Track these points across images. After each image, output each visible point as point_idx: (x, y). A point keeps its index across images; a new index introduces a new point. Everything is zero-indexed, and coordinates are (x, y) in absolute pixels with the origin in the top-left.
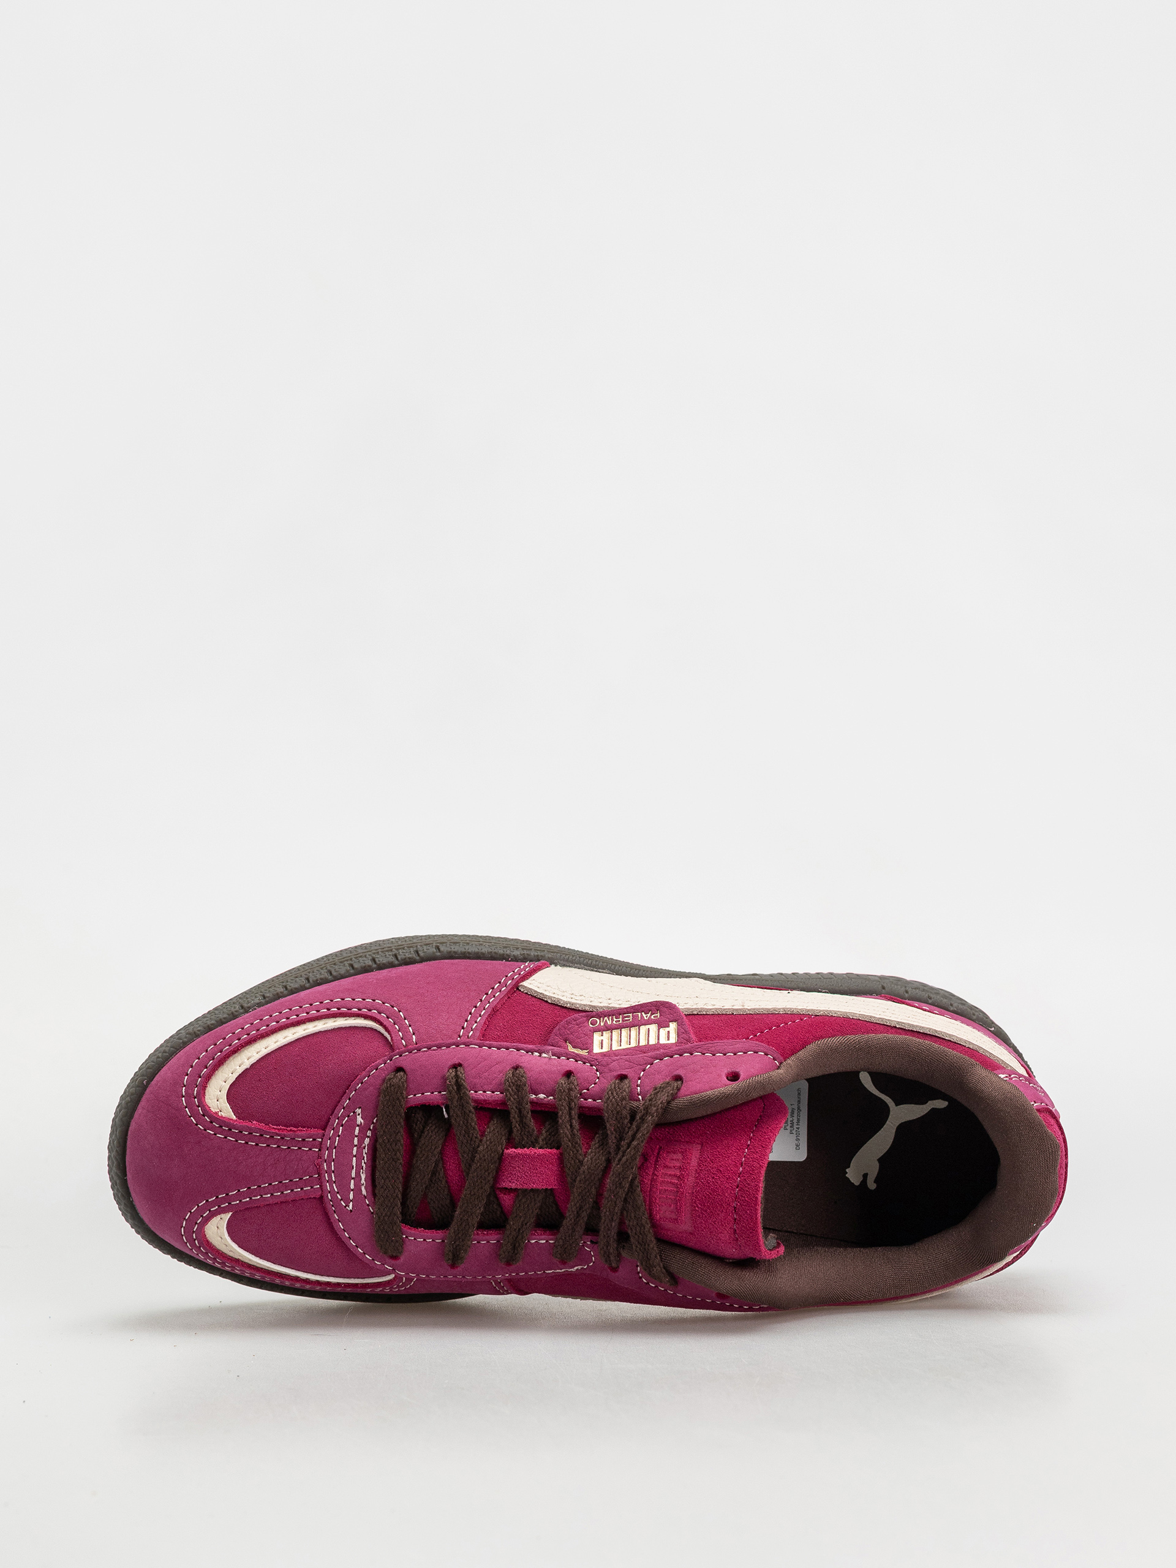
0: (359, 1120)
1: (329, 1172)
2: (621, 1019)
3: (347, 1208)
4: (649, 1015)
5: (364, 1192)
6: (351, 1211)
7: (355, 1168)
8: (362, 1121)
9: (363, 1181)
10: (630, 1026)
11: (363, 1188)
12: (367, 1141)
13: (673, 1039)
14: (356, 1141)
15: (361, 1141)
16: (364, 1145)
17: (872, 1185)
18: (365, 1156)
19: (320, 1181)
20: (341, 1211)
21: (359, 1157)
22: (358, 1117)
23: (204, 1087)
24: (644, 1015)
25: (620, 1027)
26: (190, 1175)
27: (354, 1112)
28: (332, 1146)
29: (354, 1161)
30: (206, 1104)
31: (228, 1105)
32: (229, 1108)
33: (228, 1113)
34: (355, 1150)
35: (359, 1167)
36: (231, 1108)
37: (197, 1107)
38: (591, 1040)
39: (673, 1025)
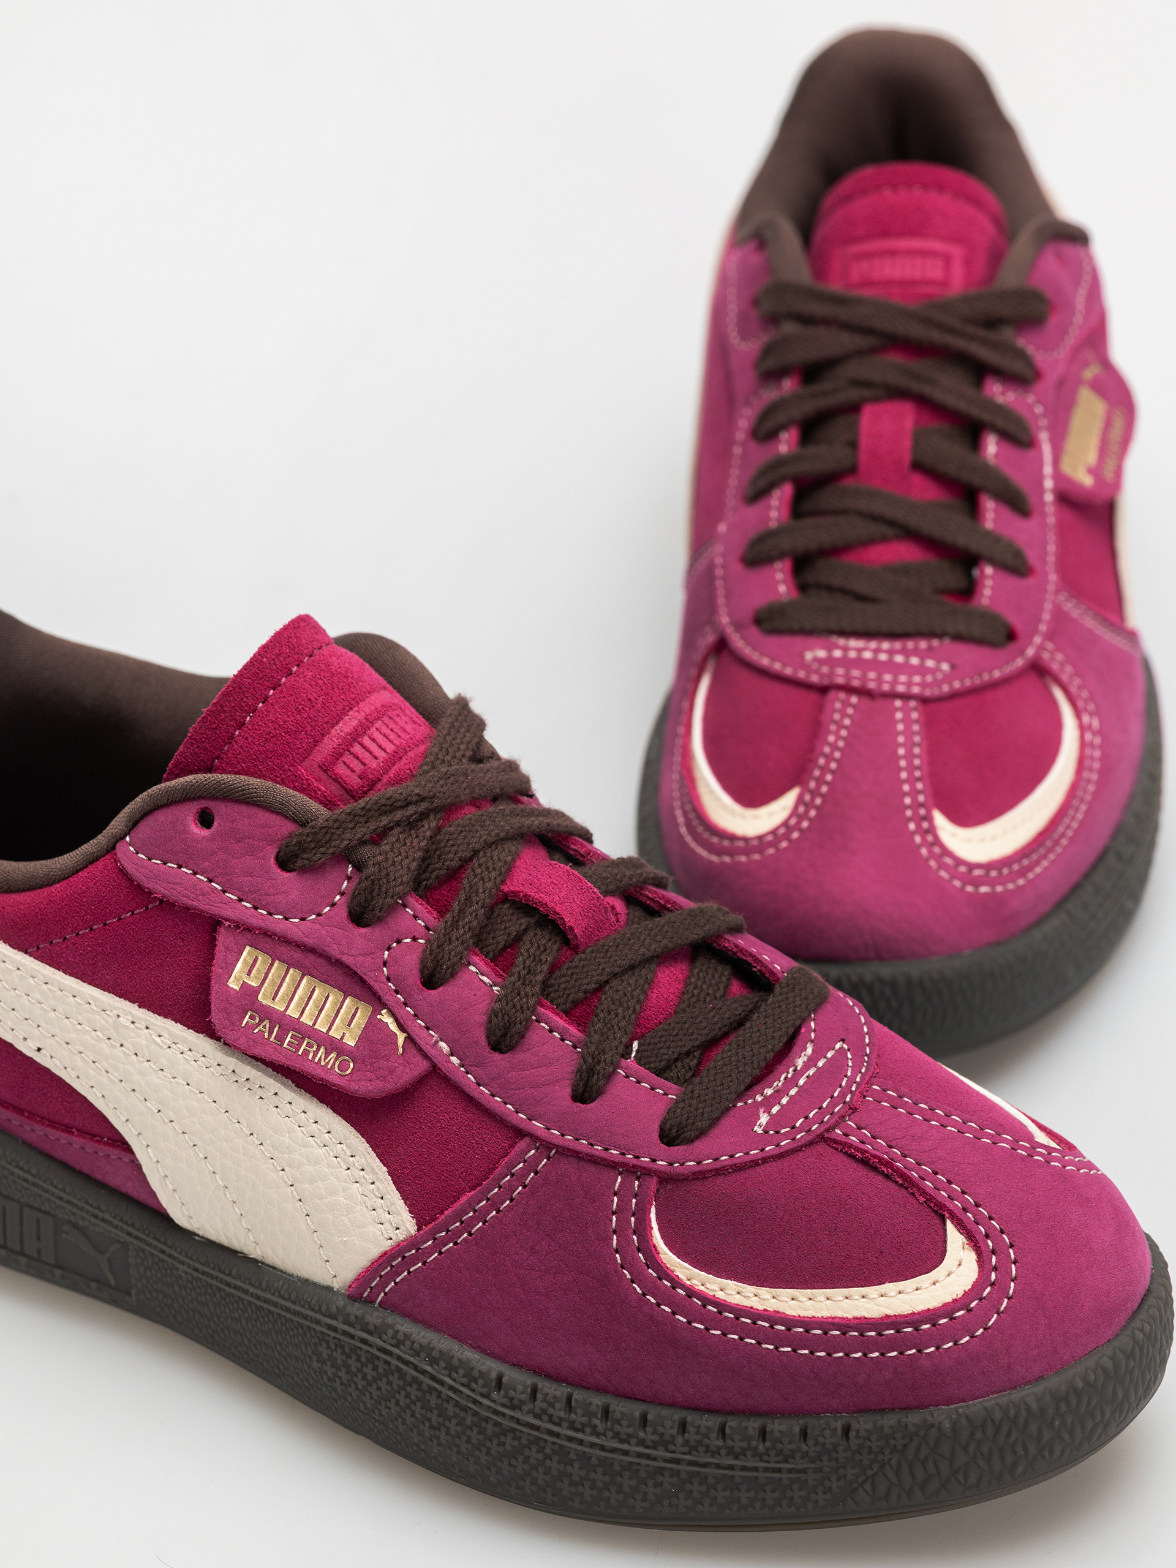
0: (764, 1119)
1: (847, 1090)
2: (303, 1047)
3: (845, 1046)
4: (260, 1028)
5: (809, 1050)
6: (843, 1040)
7: (805, 1077)
8: (761, 1114)
9: (803, 1058)
10: (296, 1025)
11: (808, 1052)
12: (768, 1091)
13: (247, 953)
14: (784, 1101)
15: (778, 1095)
16: (776, 1090)
18: (782, 1079)
19: (866, 1092)
20: (856, 1050)
21: (791, 1083)
22: (765, 1123)
23: (968, 1295)
24: (266, 1032)
25: (310, 1032)
27: (766, 1132)
28: (823, 1112)
29: (801, 1082)
30: (980, 1266)
31: (948, 1248)
32: (949, 1243)
33: (954, 1237)
34: (793, 1092)
35: (798, 1074)
36: (945, 1242)
37: (995, 1269)
38: (363, 1038)
39: (233, 984)
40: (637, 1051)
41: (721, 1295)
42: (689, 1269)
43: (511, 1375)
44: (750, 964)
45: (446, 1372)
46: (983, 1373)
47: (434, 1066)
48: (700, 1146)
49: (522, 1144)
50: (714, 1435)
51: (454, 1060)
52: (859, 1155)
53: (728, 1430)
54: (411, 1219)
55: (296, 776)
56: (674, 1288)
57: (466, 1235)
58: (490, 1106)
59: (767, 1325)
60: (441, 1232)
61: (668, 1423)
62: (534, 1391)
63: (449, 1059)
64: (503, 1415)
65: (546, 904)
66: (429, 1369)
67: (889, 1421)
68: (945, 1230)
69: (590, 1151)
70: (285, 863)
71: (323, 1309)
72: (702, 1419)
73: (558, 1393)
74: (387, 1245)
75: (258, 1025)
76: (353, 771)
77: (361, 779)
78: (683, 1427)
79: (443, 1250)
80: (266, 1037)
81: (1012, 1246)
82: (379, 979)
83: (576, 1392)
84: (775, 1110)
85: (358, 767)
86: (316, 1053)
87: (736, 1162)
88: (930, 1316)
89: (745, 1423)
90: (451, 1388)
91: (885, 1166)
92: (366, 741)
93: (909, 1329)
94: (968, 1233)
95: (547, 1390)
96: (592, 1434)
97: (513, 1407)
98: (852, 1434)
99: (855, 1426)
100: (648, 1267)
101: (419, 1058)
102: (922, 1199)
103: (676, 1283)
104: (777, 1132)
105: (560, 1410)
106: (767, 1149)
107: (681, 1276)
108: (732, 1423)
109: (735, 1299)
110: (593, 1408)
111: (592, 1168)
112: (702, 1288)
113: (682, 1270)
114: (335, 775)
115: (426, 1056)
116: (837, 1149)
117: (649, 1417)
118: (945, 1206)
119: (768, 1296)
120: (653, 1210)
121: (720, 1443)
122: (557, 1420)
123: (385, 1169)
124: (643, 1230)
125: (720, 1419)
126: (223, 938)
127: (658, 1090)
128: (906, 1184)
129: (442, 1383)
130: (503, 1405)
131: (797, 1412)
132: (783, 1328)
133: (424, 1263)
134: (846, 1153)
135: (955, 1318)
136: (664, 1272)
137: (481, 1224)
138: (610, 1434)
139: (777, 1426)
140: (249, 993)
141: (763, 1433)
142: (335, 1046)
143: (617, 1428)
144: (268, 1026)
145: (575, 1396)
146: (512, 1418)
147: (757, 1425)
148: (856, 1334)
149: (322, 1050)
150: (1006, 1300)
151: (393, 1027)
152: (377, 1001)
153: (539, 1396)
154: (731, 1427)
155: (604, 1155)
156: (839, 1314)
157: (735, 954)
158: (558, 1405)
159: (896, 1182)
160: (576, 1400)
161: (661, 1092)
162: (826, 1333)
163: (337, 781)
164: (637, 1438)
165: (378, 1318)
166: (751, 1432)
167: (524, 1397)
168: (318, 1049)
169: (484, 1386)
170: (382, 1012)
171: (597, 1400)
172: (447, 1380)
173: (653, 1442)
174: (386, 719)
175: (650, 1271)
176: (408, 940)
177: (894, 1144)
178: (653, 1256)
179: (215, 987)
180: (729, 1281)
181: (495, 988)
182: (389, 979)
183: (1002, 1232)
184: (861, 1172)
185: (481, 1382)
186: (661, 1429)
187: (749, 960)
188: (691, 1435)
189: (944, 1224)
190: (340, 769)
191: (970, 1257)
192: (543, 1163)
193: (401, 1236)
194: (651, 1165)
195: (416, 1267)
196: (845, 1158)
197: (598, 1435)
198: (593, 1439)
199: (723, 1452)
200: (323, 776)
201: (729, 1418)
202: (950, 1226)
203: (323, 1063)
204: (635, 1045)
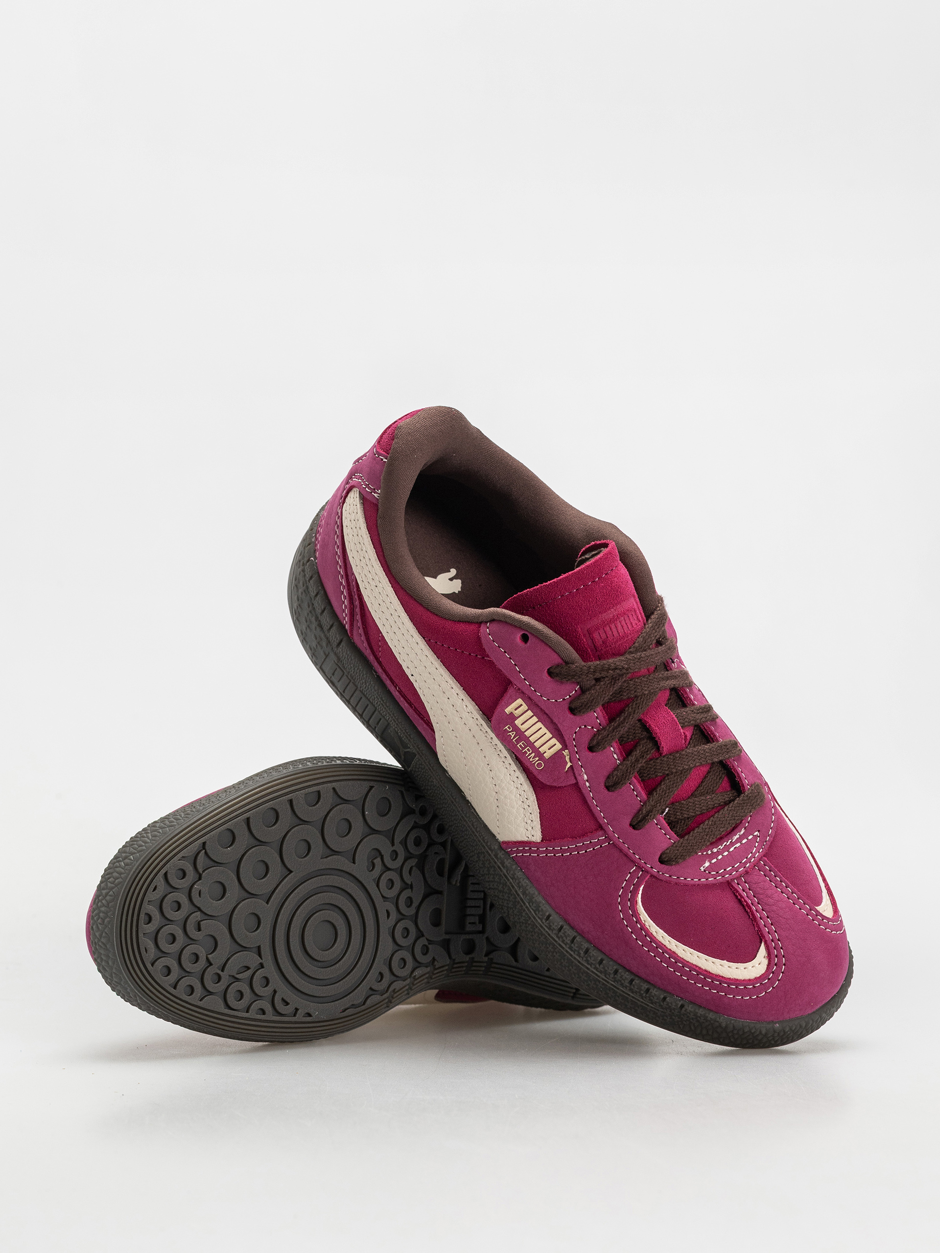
0: (707, 864)
1: (749, 861)
2: (526, 750)
3: (759, 834)
4: (511, 734)
5: (743, 831)
6: (759, 831)
7: (735, 847)
8: (707, 862)
9: (737, 836)
10: (527, 739)
11: (742, 832)
12: (715, 850)
13: (519, 701)
14: (720, 857)
15: (718, 853)
16: (719, 850)
17: (453, 572)
18: (724, 845)
19: (757, 864)
20: (763, 836)
21: (727, 848)
22: (706, 866)
23: (757, 979)
24: (513, 736)
25: (531, 745)
26: (814, 946)
27: (705, 871)
28: (734, 869)
29: (732, 849)
30: (767, 969)
31: (758, 955)
32: (759, 953)
33: (762, 951)
34: (726, 853)
35: (732, 844)
36: (758, 951)
37: (773, 973)
38: (553, 757)
39: (508, 710)
40: (667, 813)
41: (654, 934)
42: (646, 918)
43: (555, 917)
44: (736, 777)
45: (528, 901)
46: (748, 1012)
47: (577, 783)
48: (674, 868)
49: (601, 833)
50: (627, 981)
51: (587, 784)
52: (739, 897)
53: (634, 983)
54: (540, 835)
55: (575, 630)
56: (637, 922)
57: (561, 854)
58: (594, 810)
59: (668, 956)
60: (551, 848)
61: (610, 968)
62: (562, 927)
63: (585, 783)
64: (544, 929)
65: (657, 733)
66: (522, 896)
67: (701, 1012)
68: (760, 946)
69: (627, 851)
70: (550, 673)
71: (489, 844)
72: (625, 973)
73: (570, 934)
74: (526, 839)
75: (510, 732)
76: (601, 638)
77: (603, 643)
78: (616, 972)
79: (548, 855)
80: (512, 738)
81: (784, 965)
82: (570, 736)
83: (578, 937)
84: (714, 861)
85: (604, 636)
86: (530, 754)
87: (686, 882)
88: (737, 982)
89: (642, 984)
90: (527, 907)
91: (748, 907)
92: (613, 626)
93: (726, 985)
94: (769, 952)
95: (566, 930)
96: (577, 955)
97: (549, 929)
98: (683, 1009)
99: (686, 1007)
100: (630, 909)
101: (573, 778)
102: (756, 929)
103: (639, 921)
104: (709, 873)
105: (569, 940)
106: (702, 880)
107: (642, 919)
108: (637, 981)
109: (660, 938)
110: (583, 947)
111: (625, 858)
112: (648, 927)
113: (644, 916)
114: (593, 637)
115: (576, 778)
116: (731, 890)
117: (604, 962)
118: (764, 937)
119: (674, 944)
120: (643, 886)
121: (628, 985)
122: (565, 943)
123: (539, 811)
124: (635, 893)
125: (633, 977)
126: (511, 691)
127: (668, 836)
128: (753, 919)
129: (525, 904)
130: (546, 926)
131: (665, 991)
132: (674, 961)
133: (538, 855)
134: (734, 893)
135: (747, 988)
136: (636, 914)
137: (569, 854)
138: (585, 959)
139: (654, 991)
140: (512, 718)
141: (648, 990)
142: (540, 755)
143: (589, 959)
144: (514, 735)
145: (577, 938)
146: (547, 931)
147: (647, 987)
148: (703, 977)
149: (533, 754)
150: (771, 988)
151: (567, 759)
152: (565, 746)
153: (562, 931)
154: (635, 982)
155: (632, 855)
156: (700, 965)
157: (731, 769)
158: (568, 938)
159: (749, 916)
160: (577, 940)
161: (669, 837)
162: (690, 971)
163: (592, 640)
164: (595, 966)
165: (509, 863)
166: (643, 988)
167: (556, 928)
168: (531, 753)
169: (541, 915)
170: (566, 751)
171: (586, 945)
172: (527, 904)
173: (601, 971)
174: (626, 617)
175: (630, 911)
176: (590, 727)
177: (756, 896)
178: (634, 906)
179: (498, 709)
180: (660, 930)
181: (618, 761)
182: (574, 740)
183: (784, 956)
184: (736, 906)
185: (541, 913)
186: (606, 968)
187: (736, 775)
188: (618, 977)
189: (761, 943)
190: (596, 635)
191: (766, 962)
192: (606, 844)
193: (533, 839)
194: (650, 869)
195: (534, 855)
196: (733, 896)
197: (580, 956)
198: (577, 957)
199: (628, 988)
200: (587, 635)
201: (637, 978)
202: (763, 944)
203: (531, 760)
204: (667, 809)
